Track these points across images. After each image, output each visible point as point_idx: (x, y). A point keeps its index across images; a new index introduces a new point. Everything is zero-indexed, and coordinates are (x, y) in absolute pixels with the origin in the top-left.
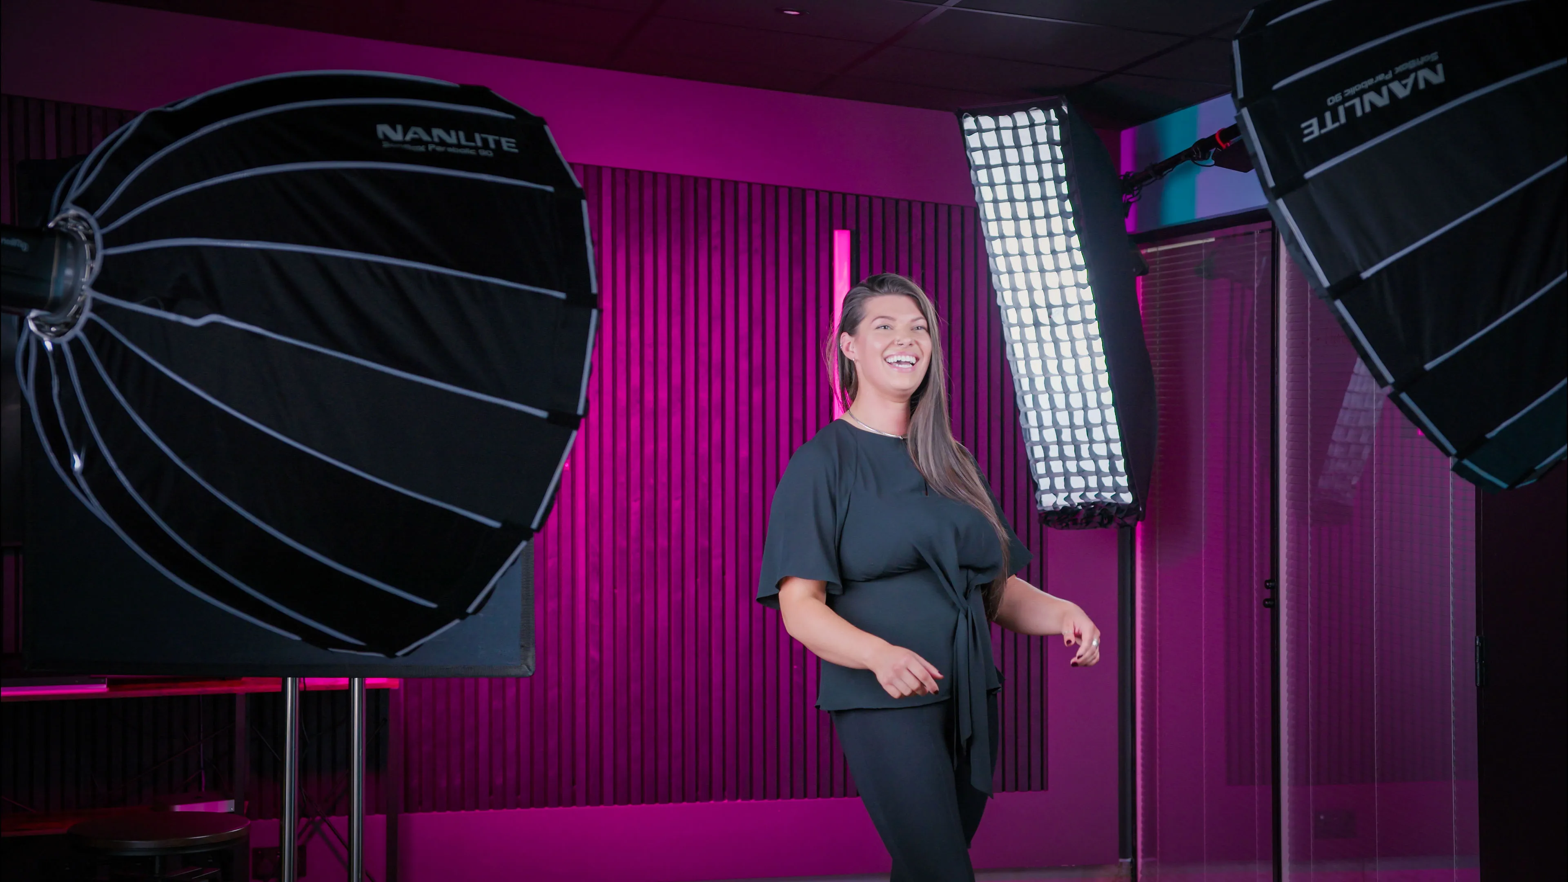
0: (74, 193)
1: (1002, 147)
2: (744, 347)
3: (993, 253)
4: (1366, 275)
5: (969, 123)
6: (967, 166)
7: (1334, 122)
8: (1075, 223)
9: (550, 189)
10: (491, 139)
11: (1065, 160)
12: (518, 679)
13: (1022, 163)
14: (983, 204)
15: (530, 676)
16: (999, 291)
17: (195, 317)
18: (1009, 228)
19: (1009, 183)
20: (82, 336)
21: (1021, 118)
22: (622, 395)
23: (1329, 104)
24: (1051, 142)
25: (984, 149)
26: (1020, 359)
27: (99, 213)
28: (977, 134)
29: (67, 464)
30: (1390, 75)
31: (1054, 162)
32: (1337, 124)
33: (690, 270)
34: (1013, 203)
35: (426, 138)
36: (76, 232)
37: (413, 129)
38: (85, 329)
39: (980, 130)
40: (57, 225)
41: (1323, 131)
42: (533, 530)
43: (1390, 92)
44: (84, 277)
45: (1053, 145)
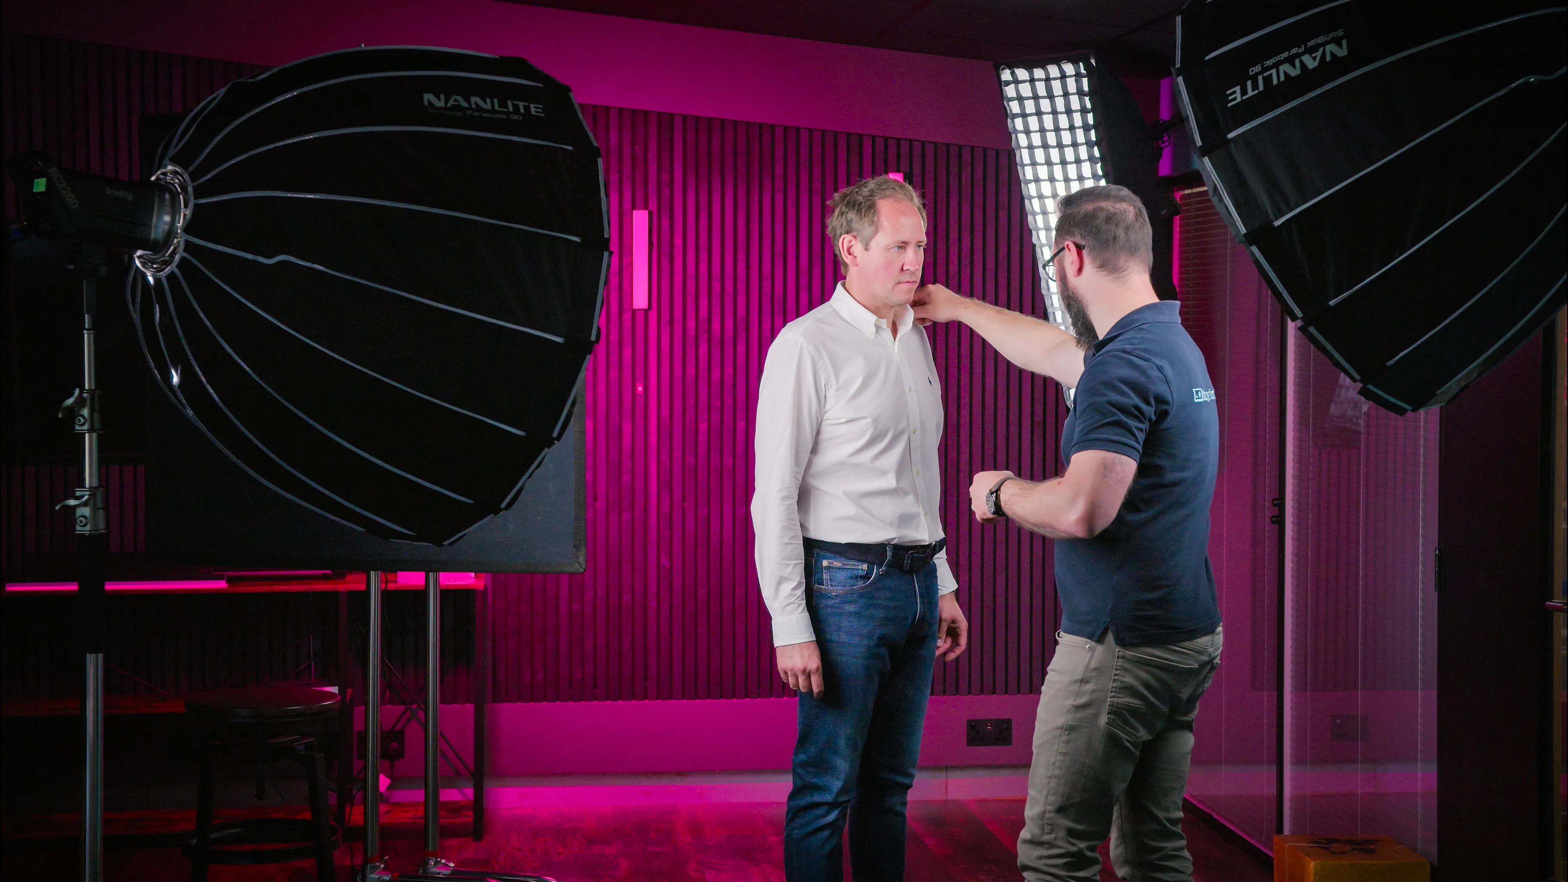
0: (172, 152)
1: (1036, 97)
2: (804, 281)
3: (1029, 195)
4: (1277, 223)
5: (1006, 75)
6: (1004, 114)
7: (1253, 90)
8: (1102, 168)
9: (570, 148)
10: (521, 104)
11: (1093, 110)
12: (571, 575)
13: (1054, 112)
14: (1019, 150)
15: (582, 573)
16: (1035, 230)
17: (269, 257)
18: (1043, 172)
19: (1042, 130)
20: (177, 271)
21: (1054, 71)
22: (691, 324)
23: (1251, 74)
24: (1080, 93)
25: (1020, 99)
26: (1054, 294)
27: (191, 169)
28: (1013, 86)
29: (168, 378)
30: (1302, 49)
31: (1084, 111)
32: (1257, 92)
33: (755, 208)
34: (1047, 149)
35: (464, 104)
36: (173, 185)
37: (454, 97)
38: (178, 266)
39: (1016, 82)
40: (158, 179)
41: (1244, 98)
42: (554, 438)
43: (1302, 63)
44: (179, 223)
45: (1083, 96)
